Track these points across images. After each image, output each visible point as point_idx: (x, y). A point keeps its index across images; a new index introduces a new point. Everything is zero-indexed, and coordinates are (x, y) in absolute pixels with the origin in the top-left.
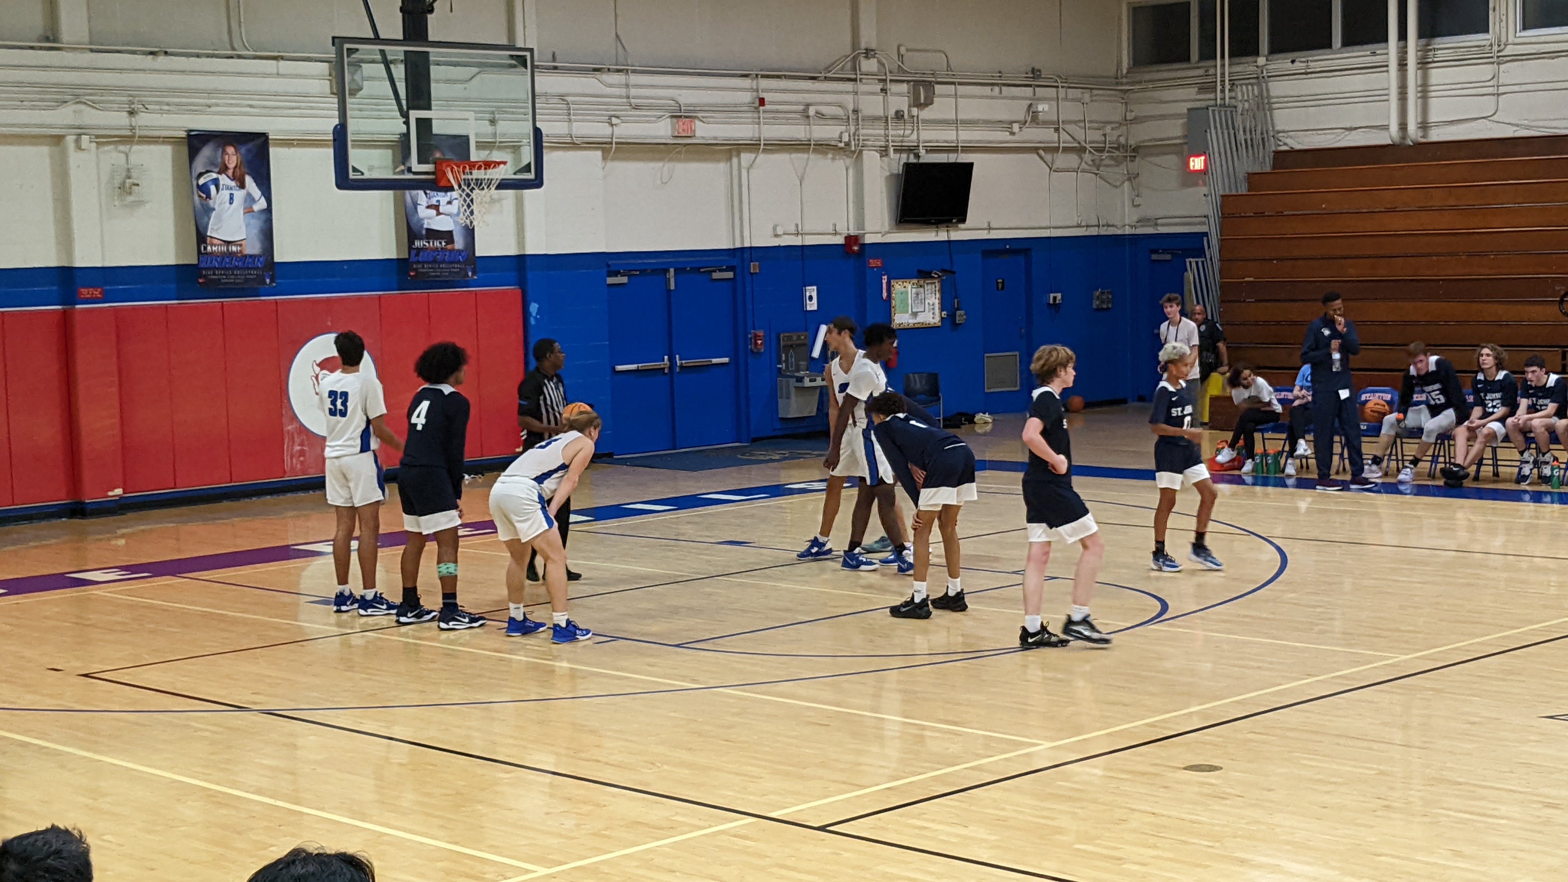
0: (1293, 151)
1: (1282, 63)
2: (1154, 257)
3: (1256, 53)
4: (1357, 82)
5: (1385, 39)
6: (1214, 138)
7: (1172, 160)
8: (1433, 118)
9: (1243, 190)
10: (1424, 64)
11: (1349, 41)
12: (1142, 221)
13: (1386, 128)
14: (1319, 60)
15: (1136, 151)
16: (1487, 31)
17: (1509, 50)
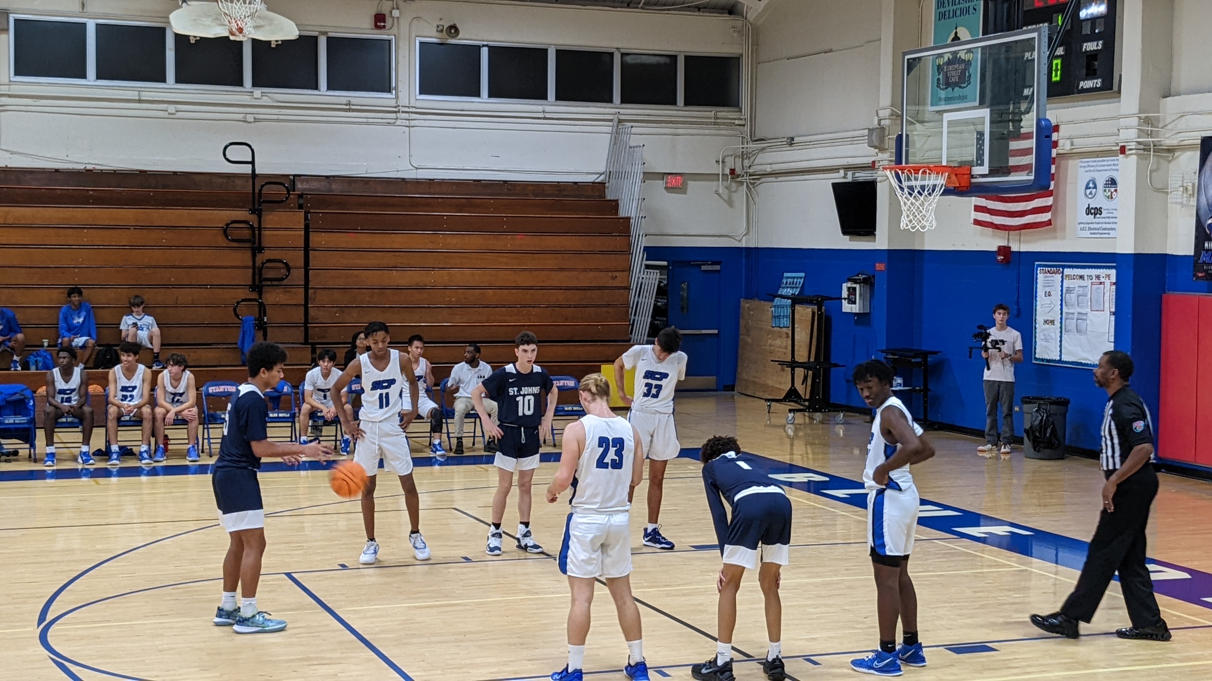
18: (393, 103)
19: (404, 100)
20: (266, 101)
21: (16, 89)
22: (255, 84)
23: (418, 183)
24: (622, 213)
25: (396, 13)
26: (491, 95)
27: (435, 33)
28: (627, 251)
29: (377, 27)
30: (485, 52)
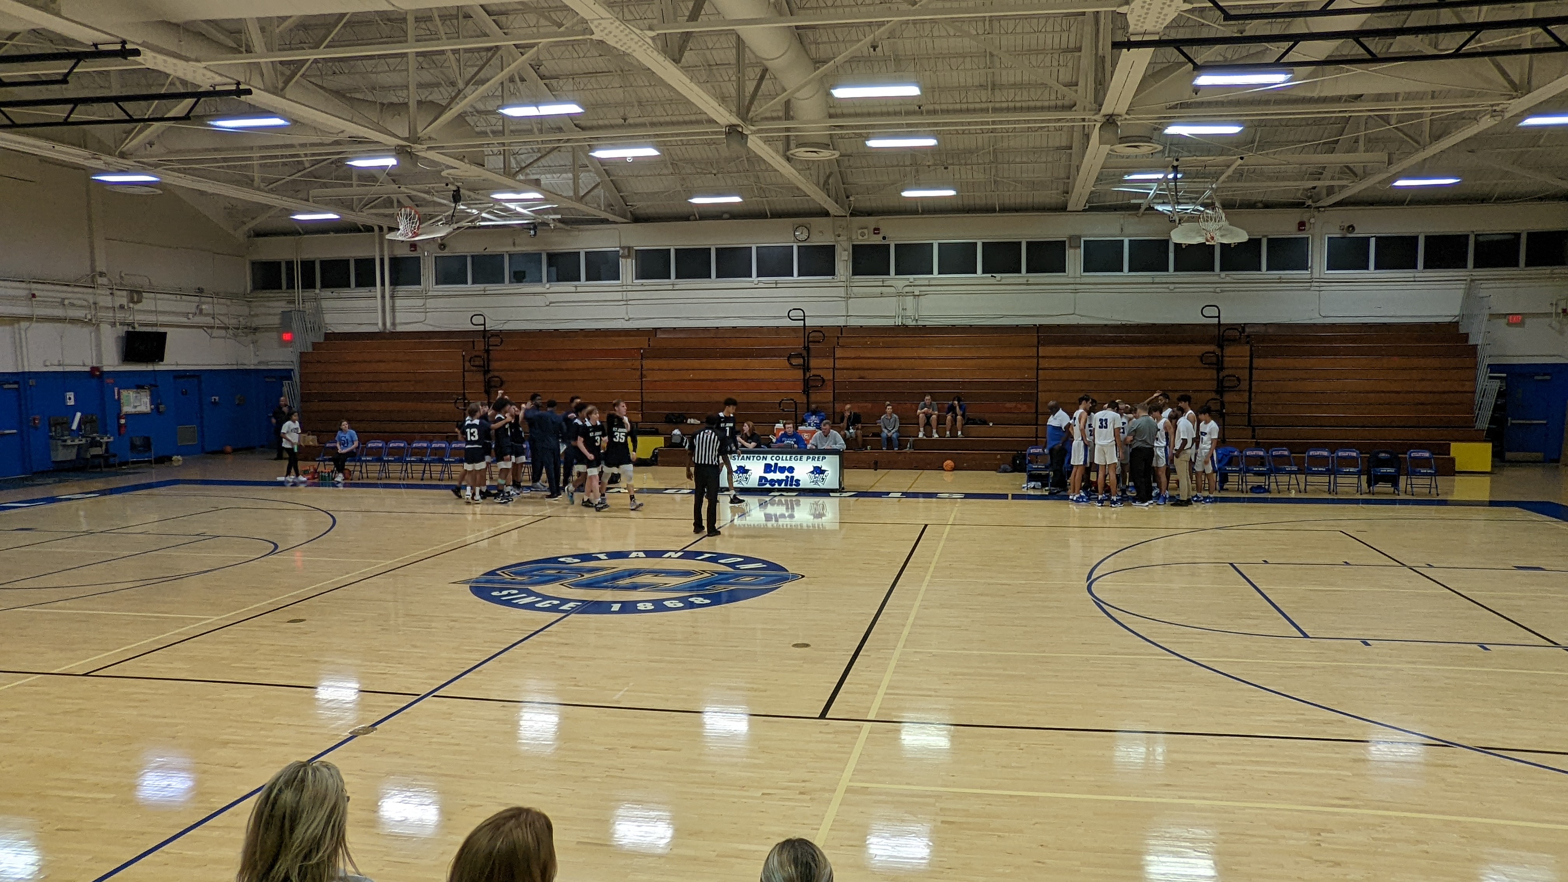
0: (334, 333)
1: (327, 293)
2: (267, 380)
3: (314, 287)
4: (362, 303)
5: (375, 285)
6: (294, 326)
7: (274, 335)
8: (398, 321)
9: (310, 350)
10: (392, 297)
11: (359, 284)
12: (260, 363)
13: (377, 324)
14: (344, 292)
15: (256, 330)
16: (420, 284)
17: (430, 293)
18: (1309, 276)
19: (1316, 275)
20: (1228, 279)
21: (1084, 280)
22: (1222, 270)
23: (1324, 326)
24: (1471, 342)
25: (1312, 221)
26: (1376, 268)
27: (1338, 231)
28: (1475, 367)
29: (1300, 230)
30: (1373, 242)
